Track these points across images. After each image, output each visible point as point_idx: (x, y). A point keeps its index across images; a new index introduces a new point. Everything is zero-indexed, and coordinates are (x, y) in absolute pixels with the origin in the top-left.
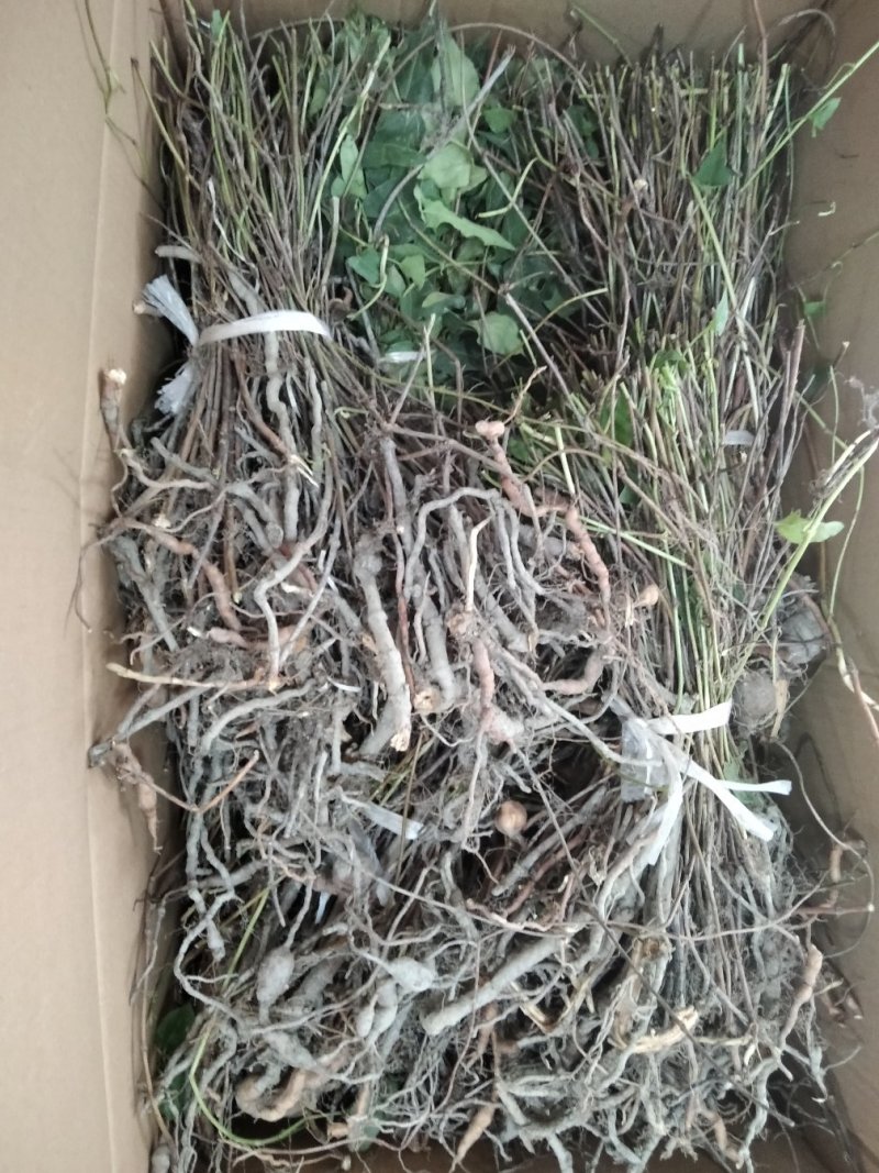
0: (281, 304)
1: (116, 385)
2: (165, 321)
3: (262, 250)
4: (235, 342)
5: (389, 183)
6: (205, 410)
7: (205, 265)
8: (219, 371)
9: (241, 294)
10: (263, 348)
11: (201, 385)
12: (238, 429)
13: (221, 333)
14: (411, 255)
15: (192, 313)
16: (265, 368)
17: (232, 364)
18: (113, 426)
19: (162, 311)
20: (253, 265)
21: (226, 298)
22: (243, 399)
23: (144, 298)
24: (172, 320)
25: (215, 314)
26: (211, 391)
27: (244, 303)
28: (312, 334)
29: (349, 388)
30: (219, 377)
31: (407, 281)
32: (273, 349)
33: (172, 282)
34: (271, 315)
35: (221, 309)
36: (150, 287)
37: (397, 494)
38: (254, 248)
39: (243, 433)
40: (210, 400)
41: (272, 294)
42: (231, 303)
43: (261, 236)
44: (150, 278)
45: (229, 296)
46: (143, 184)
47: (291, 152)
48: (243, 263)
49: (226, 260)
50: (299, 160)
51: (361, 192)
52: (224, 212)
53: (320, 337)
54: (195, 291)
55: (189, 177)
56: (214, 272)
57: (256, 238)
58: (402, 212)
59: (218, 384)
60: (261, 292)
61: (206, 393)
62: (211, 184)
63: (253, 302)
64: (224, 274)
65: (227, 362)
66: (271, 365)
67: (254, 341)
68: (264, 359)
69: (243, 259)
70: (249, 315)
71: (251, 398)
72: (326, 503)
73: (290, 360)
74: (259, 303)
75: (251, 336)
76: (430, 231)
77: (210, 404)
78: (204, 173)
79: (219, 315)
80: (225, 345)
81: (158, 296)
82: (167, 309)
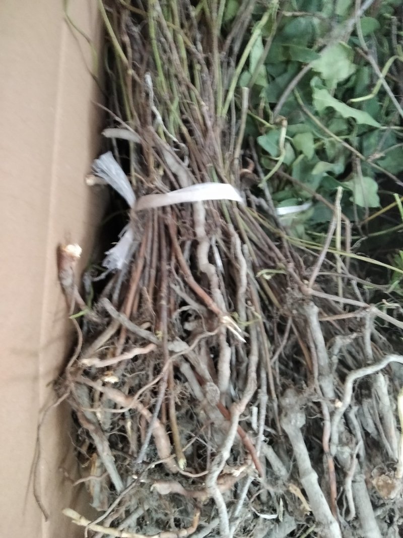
0: (207, 177)
1: (72, 257)
2: (109, 188)
3: (191, 132)
4: (169, 209)
5: (286, 76)
6: (144, 267)
7: (144, 145)
8: (156, 233)
9: (174, 170)
10: (192, 215)
11: (140, 245)
12: (173, 286)
13: (157, 201)
14: (302, 132)
15: (131, 182)
16: (195, 234)
17: (167, 227)
18: (69, 290)
19: (107, 180)
20: (183, 145)
21: (161, 173)
22: (177, 258)
23: (93, 172)
24: (115, 187)
25: (152, 186)
26: (149, 250)
27: (175, 176)
28: (230, 201)
29: (266, 249)
30: (156, 239)
31: (297, 153)
32: (201, 216)
33: (115, 157)
34: (200, 187)
35: (159, 183)
36: (98, 161)
37: (320, 355)
38: (185, 130)
39: (177, 289)
40: (148, 258)
41: (200, 170)
42: (165, 177)
43: (191, 120)
44: (98, 154)
45: (165, 171)
46: (94, 77)
47: (211, 51)
48: (174, 142)
49: (162, 141)
50: (217, 57)
51: (264, 83)
52: (159, 101)
53: (237, 203)
54: (134, 165)
55: (131, 72)
56: (152, 151)
57: (186, 122)
58: (296, 99)
59: (156, 246)
60: (189, 166)
61: (145, 252)
62: (148, 78)
63: (184, 176)
64: (159, 153)
65: (162, 227)
66: (200, 231)
67: (184, 210)
68: (193, 225)
69: (175, 140)
70: (181, 187)
71: (184, 258)
72: (254, 359)
73: (216, 226)
74: (189, 177)
75: (182, 204)
76: (316, 114)
77: (148, 262)
78: (142, 68)
79: (157, 187)
80: (160, 213)
81: (104, 168)
82: (111, 179)
